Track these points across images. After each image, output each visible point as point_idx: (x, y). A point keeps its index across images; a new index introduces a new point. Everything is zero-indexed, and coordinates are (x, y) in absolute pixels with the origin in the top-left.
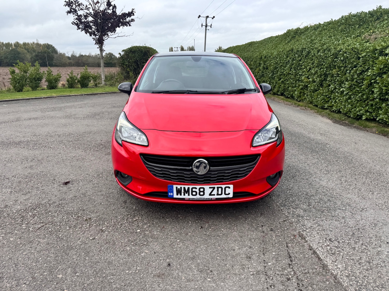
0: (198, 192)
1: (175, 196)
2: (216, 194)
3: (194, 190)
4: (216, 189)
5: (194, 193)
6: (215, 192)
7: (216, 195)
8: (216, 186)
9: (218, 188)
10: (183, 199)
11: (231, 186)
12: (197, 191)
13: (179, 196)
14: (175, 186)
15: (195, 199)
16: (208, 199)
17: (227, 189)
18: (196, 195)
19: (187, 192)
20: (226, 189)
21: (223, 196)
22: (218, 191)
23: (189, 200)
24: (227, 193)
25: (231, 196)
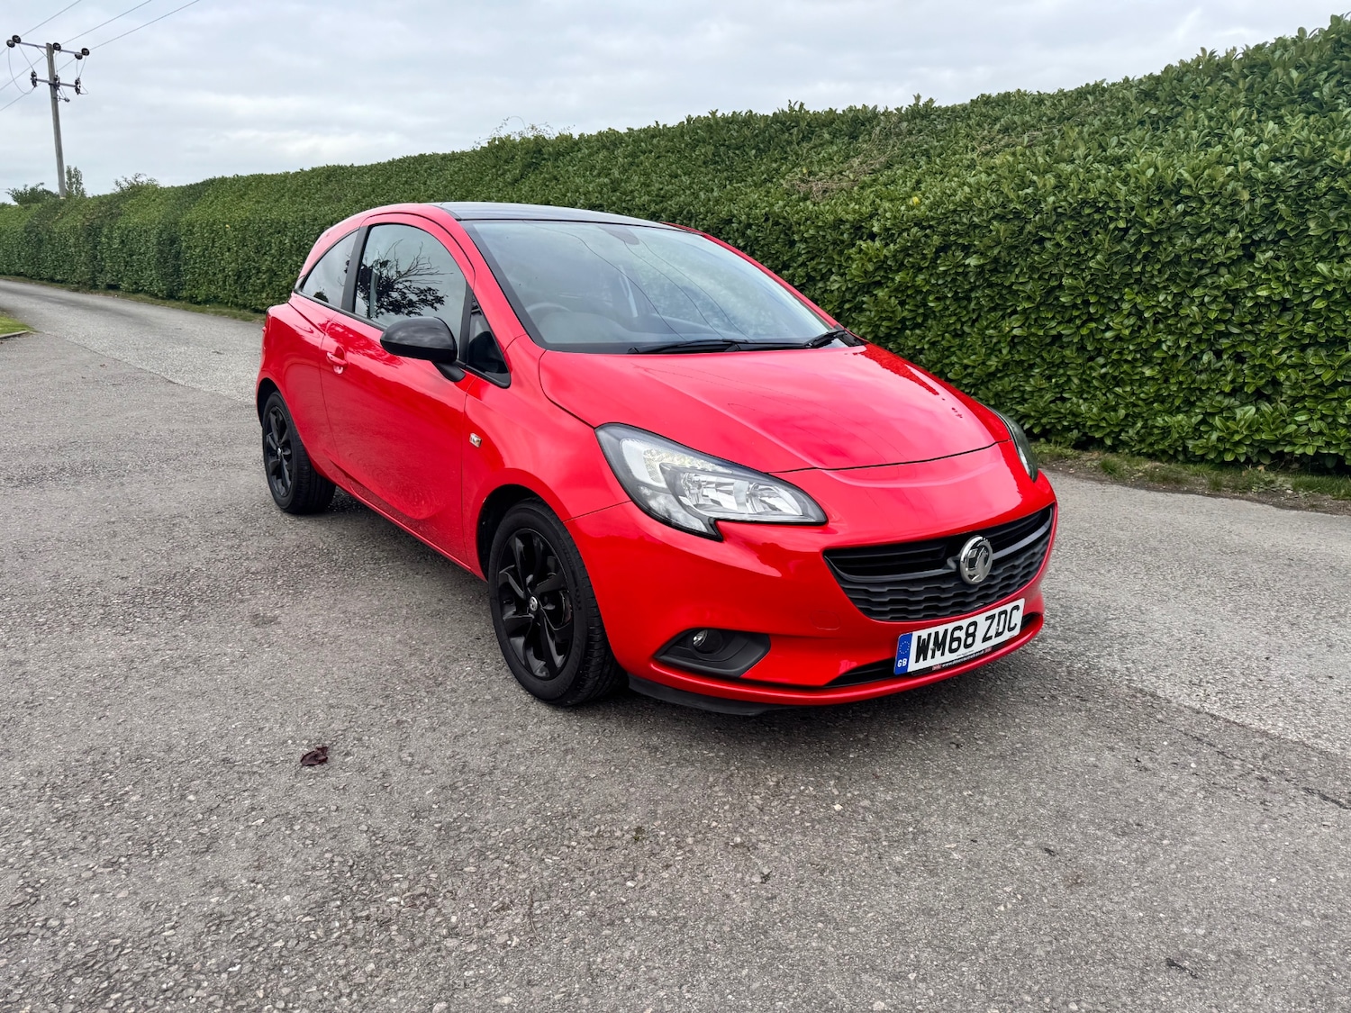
0: (963, 638)
1: (913, 666)
2: (994, 634)
3: (957, 634)
4: (996, 620)
5: (955, 645)
6: (993, 629)
8: (996, 611)
9: (999, 615)
10: (929, 671)
11: (1022, 603)
12: (963, 634)
13: (922, 665)
14: (915, 636)
15: (953, 663)
16: (979, 653)
17: (1015, 611)
18: (958, 648)
19: (940, 644)
21: (1007, 636)
22: (999, 623)
23: (943, 668)
24: (1012, 626)
25: (1017, 630)
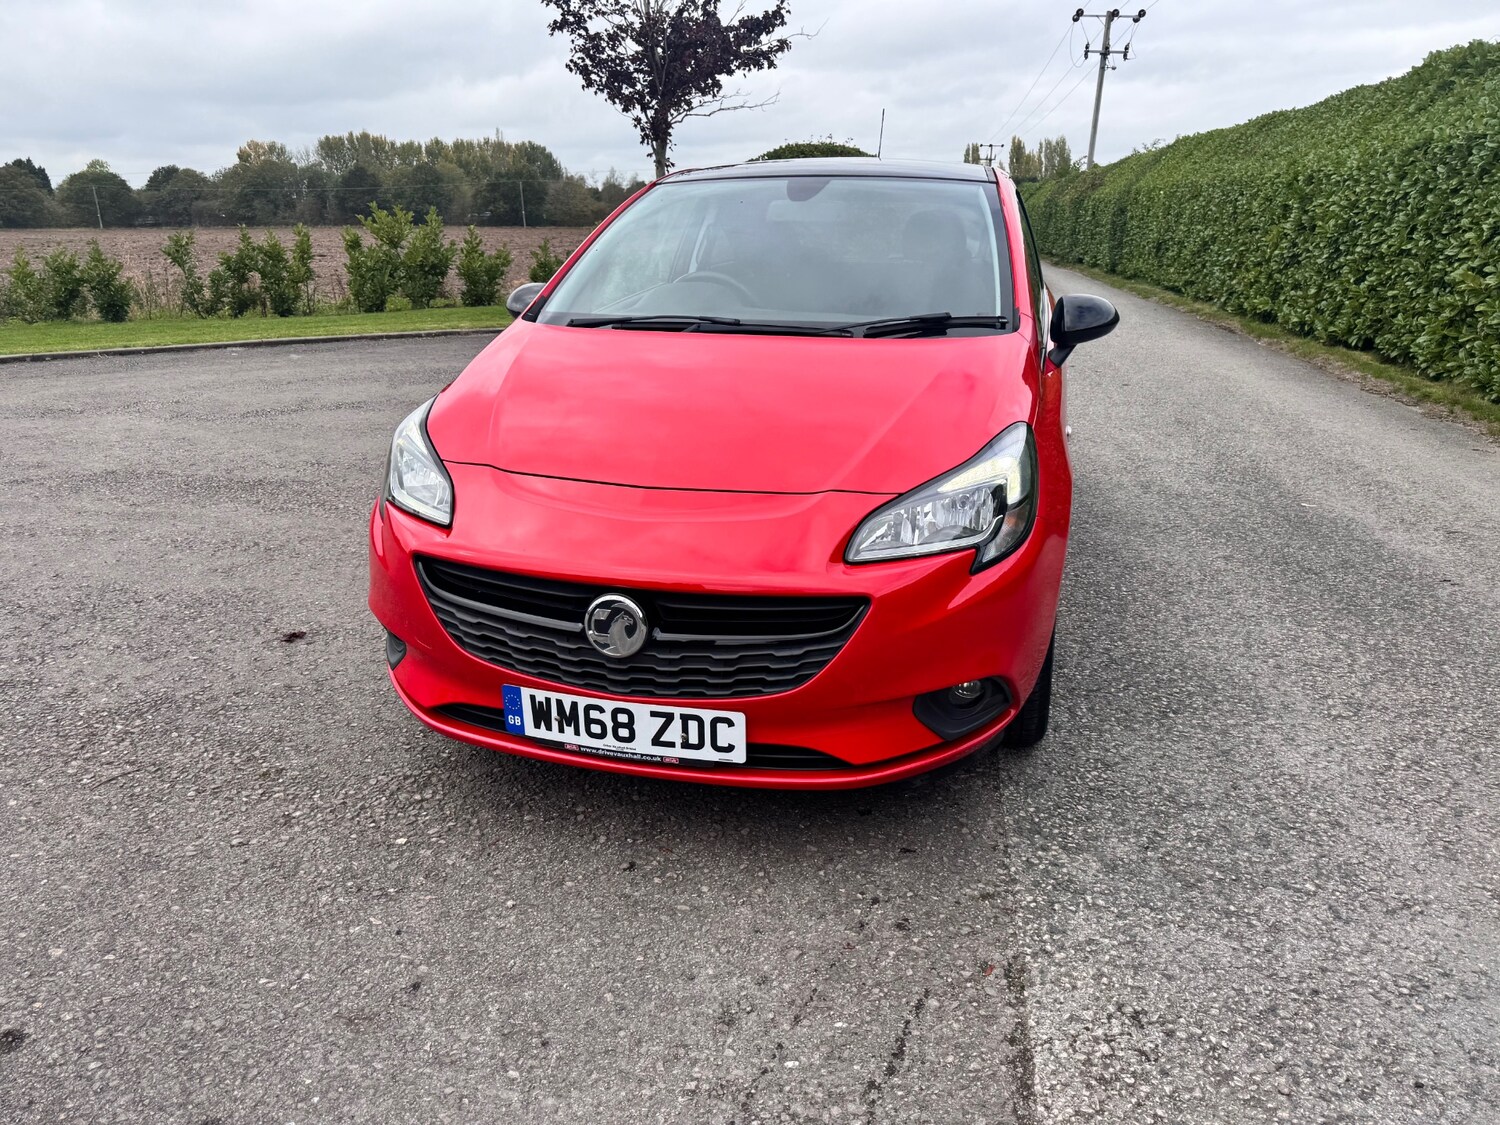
0: (610, 725)
1: (530, 730)
2: (678, 742)
3: (594, 714)
4: (677, 723)
5: (596, 729)
6: (674, 733)
7: (678, 745)
8: (677, 711)
9: (685, 719)
10: (559, 746)
11: (739, 718)
12: (607, 718)
13: (542, 733)
14: (526, 693)
15: (600, 752)
16: (649, 758)
17: (723, 725)
18: (602, 735)
19: (569, 718)
20: (719, 725)
21: (708, 754)
22: (685, 729)
23: (579, 751)
24: (721, 743)
25: (739, 756)
